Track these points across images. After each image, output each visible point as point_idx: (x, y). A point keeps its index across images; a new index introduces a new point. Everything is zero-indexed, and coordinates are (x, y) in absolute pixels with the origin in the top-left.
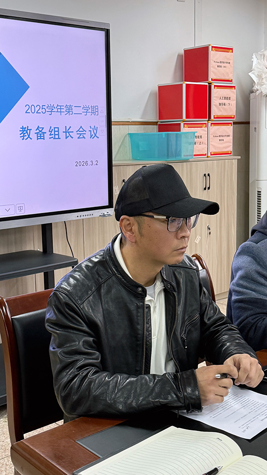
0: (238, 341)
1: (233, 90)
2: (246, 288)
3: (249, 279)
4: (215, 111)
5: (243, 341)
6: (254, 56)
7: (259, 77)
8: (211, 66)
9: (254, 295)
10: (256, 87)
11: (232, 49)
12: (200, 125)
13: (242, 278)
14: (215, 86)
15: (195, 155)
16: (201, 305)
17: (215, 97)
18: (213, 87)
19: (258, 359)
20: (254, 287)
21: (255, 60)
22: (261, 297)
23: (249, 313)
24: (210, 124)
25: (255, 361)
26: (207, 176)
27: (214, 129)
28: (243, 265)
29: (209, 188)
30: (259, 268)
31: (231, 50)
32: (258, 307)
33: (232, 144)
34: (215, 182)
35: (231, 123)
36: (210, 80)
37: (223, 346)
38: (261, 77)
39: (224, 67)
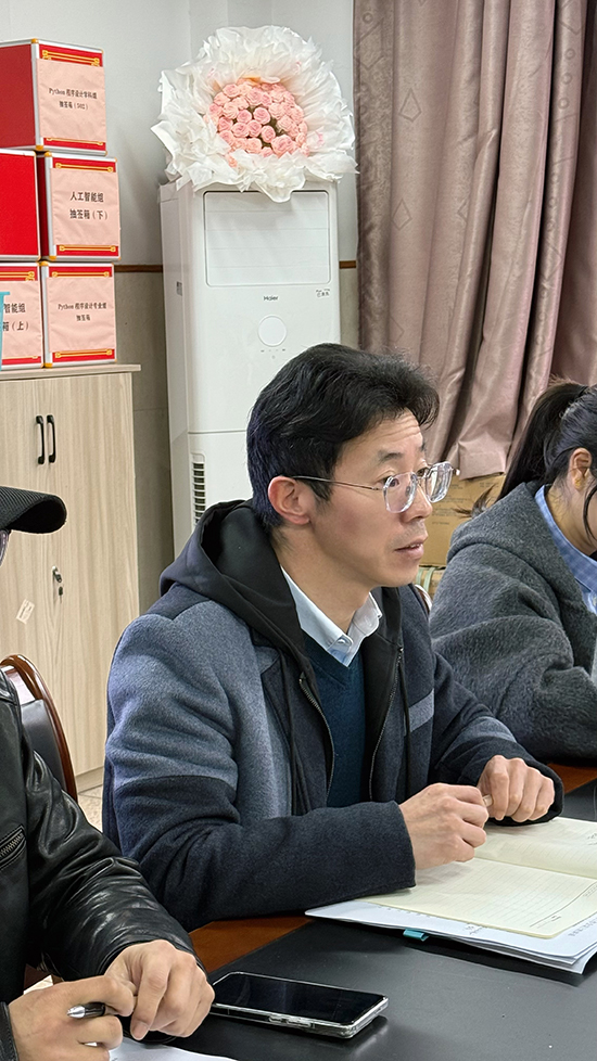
0: (138, 906)
1: (109, 173)
2: (151, 749)
3: (156, 722)
4: (61, 233)
5: (153, 905)
6: (164, 80)
7: (182, 138)
8: (41, 101)
9: (174, 767)
10: (174, 165)
11: (99, 56)
12: (17, 274)
13: (137, 721)
14: (56, 160)
15: (6, 362)
16: (29, 806)
17: (57, 192)
18: (49, 162)
19: (195, 954)
20: (171, 743)
21: (166, 89)
22: (194, 770)
23: (163, 821)
24: (47, 269)
25: (187, 960)
26: (45, 422)
27: (58, 285)
28: (138, 682)
29: (52, 459)
30: (182, 690)
31: (97, 60)
32: (186, 802)
33: (115, 329)
34: (71, 438)
35: (108, 269)
36: (40, 142)
37: (94, 922)
38: (186, 139)
39: (81, 106)
